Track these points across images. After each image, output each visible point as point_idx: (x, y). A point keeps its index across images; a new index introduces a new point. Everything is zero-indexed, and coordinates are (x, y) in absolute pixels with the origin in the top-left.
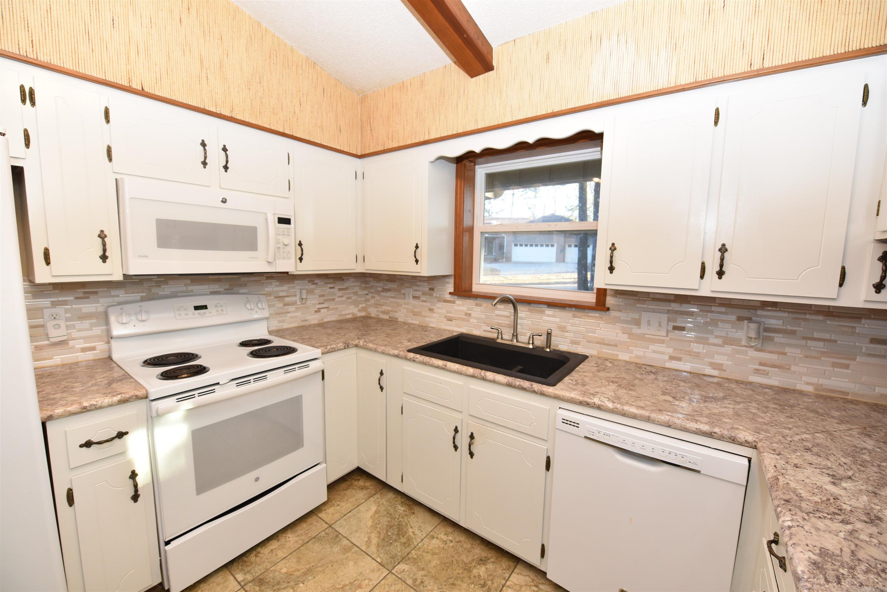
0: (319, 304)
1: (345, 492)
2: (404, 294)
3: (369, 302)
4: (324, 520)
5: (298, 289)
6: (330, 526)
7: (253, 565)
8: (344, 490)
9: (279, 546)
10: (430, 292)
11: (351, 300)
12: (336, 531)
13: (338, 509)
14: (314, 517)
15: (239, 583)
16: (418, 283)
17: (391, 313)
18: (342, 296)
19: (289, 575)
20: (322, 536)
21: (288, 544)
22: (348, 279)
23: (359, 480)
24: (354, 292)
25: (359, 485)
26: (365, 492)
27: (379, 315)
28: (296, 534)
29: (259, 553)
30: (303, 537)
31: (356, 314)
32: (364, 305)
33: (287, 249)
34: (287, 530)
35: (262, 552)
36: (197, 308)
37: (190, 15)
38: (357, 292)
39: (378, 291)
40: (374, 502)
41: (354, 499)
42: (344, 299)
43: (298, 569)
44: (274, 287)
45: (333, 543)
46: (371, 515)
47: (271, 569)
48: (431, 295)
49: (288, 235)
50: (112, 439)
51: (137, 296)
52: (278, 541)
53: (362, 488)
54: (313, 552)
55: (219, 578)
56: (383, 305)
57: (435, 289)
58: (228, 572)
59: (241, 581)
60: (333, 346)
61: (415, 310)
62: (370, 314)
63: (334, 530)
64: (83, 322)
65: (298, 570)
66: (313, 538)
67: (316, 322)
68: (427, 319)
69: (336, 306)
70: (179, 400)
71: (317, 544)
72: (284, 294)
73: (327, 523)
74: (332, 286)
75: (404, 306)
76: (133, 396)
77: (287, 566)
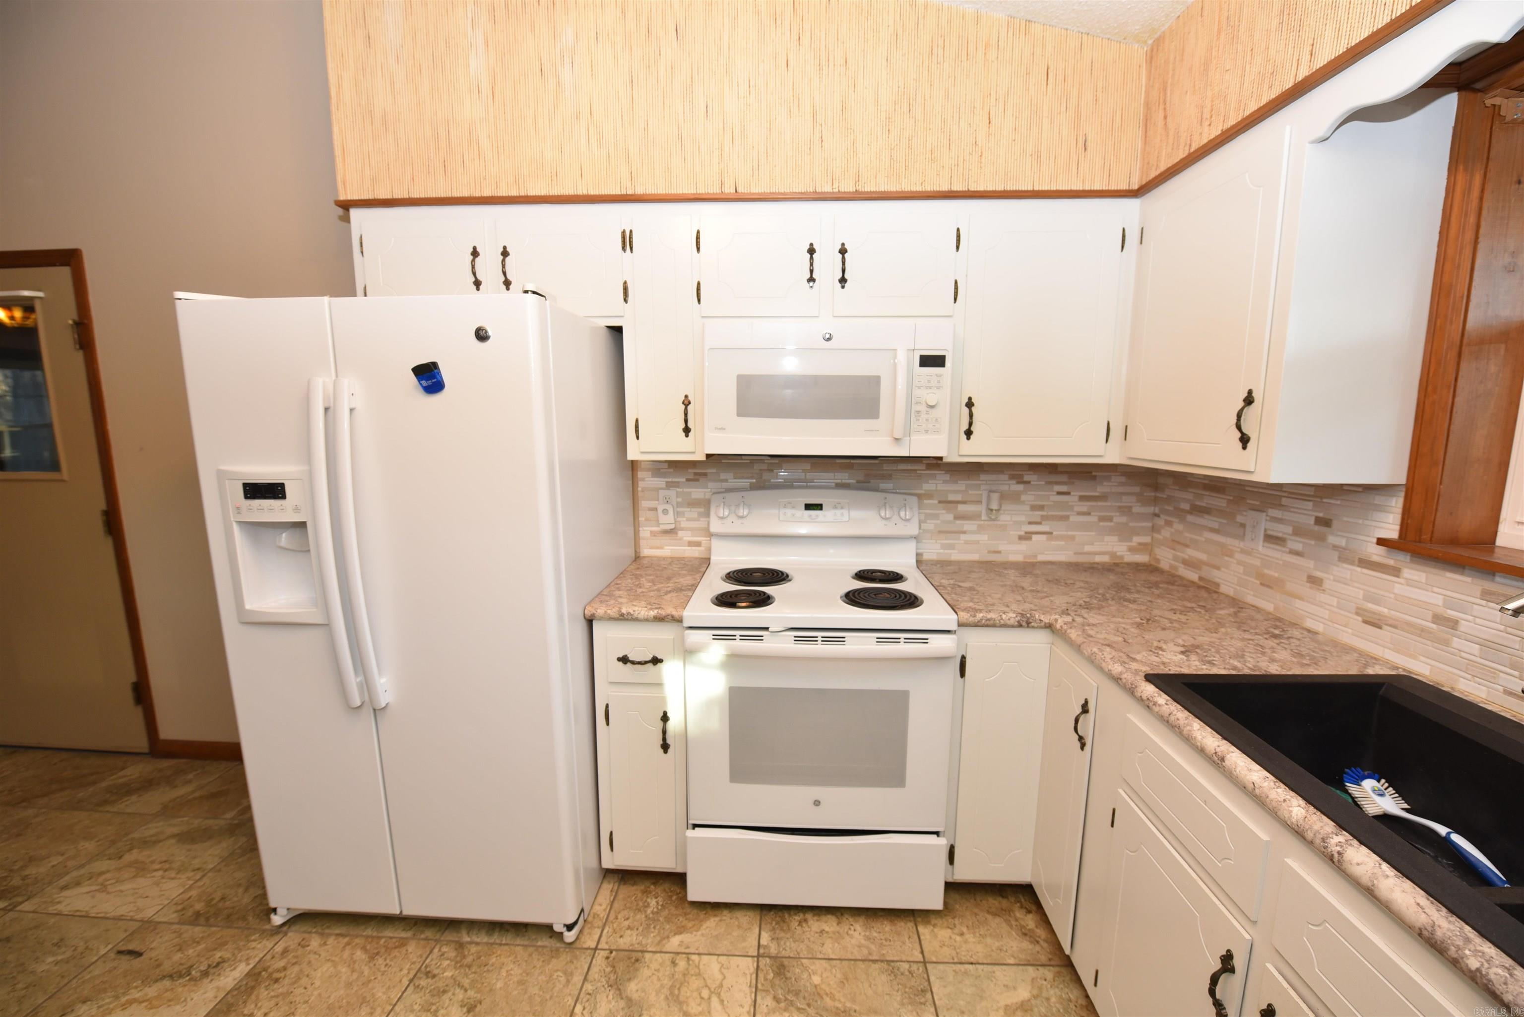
0: (1030, 523)
1: (989, 917)
2: (1243, 526)
3: (1159, 532)
4: (923, 943)
5: (984, 490)
6: (925, 963)
7: (788, 935)
8: (988, 912)
9: (834, 933)
10: (1316, 528)
11: (1112, 524)
12: (929, 980)
13: (955, 941)
14: (910, 925)
15: (759, 946)
16: (1284, 501)
17: (1205, 568)
18: (1089, 514)
19: (818, 993)
20: (902, 970)
21: (848, 938)
22: (1108, 478)
23: (1029, 912)
24: (1120, 507)
25: (1023, 923)
26: (1026, 944)
27: (1176, 568)
28: (867, 934)
29: (806, 920)
30: (873, 947)
31: (1122, 557)
32: (1147, 539)
33: (934, 413)
34: (859, 915)
35: (809, 923)
36: (808, 507)
37: (801, 47)
38: (1131, 507)
39: (1183, 510)
40: (1033, 980)
41: (997, 944)
42: (1092, 519)
43: (834, 996)
44: (937, 484)
45: (910, 998)
46: (1009, 1002)
47: (804, 961)
48: (1321, 538)
49: (938, 388)
50: (646, 663)
51: (745, 483)
52: (839, 923)
53: (1025, 934)
54: (870, 986)
55: (745, 918)
56: (1187, 546)
57: (1335, 524)
58: (758, 917)
59: (763, 945)
60: (989, 616)
61: (1266, 571)
62: (1158, 561)
63: (925, 976)
64: (693, 510)
65: (833, 998)
66: (887, 961)
67: (1019, 558)
68: (1298, 604)
69: (1070, 533)
70: (717, 638)
71: (884, 978)
72: (959, 497)
73: (922, 952)
74: (1064, 488)
75: (1238, 556)
76: (668, 615)
77: (824, 975)
